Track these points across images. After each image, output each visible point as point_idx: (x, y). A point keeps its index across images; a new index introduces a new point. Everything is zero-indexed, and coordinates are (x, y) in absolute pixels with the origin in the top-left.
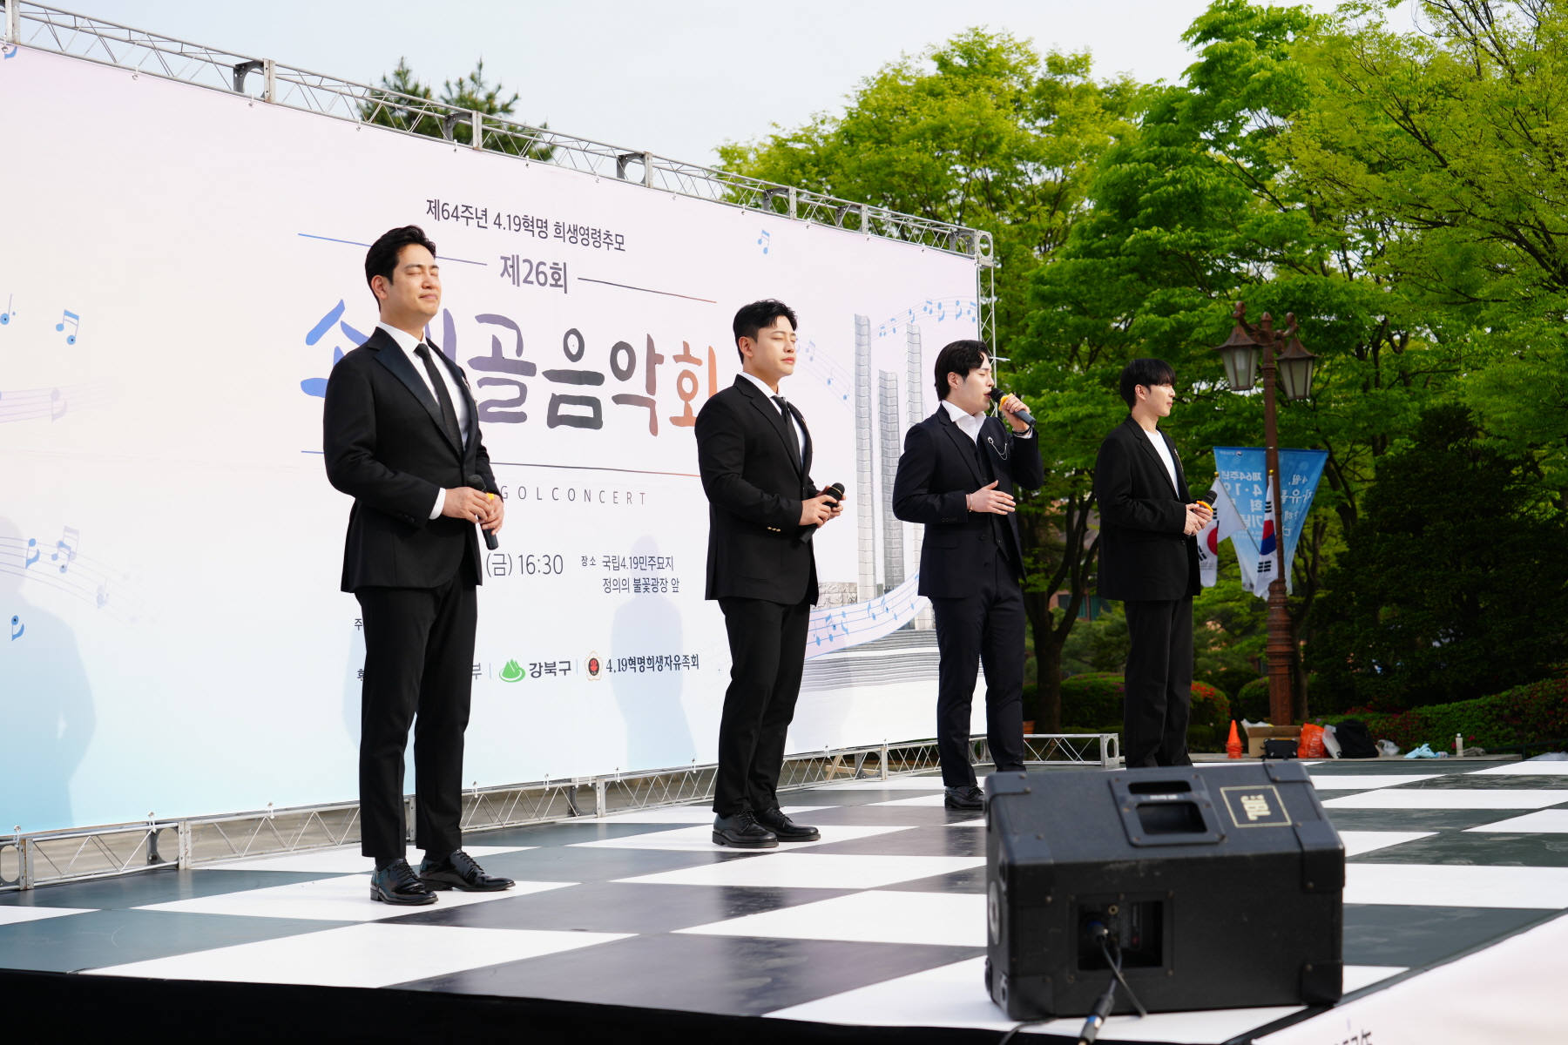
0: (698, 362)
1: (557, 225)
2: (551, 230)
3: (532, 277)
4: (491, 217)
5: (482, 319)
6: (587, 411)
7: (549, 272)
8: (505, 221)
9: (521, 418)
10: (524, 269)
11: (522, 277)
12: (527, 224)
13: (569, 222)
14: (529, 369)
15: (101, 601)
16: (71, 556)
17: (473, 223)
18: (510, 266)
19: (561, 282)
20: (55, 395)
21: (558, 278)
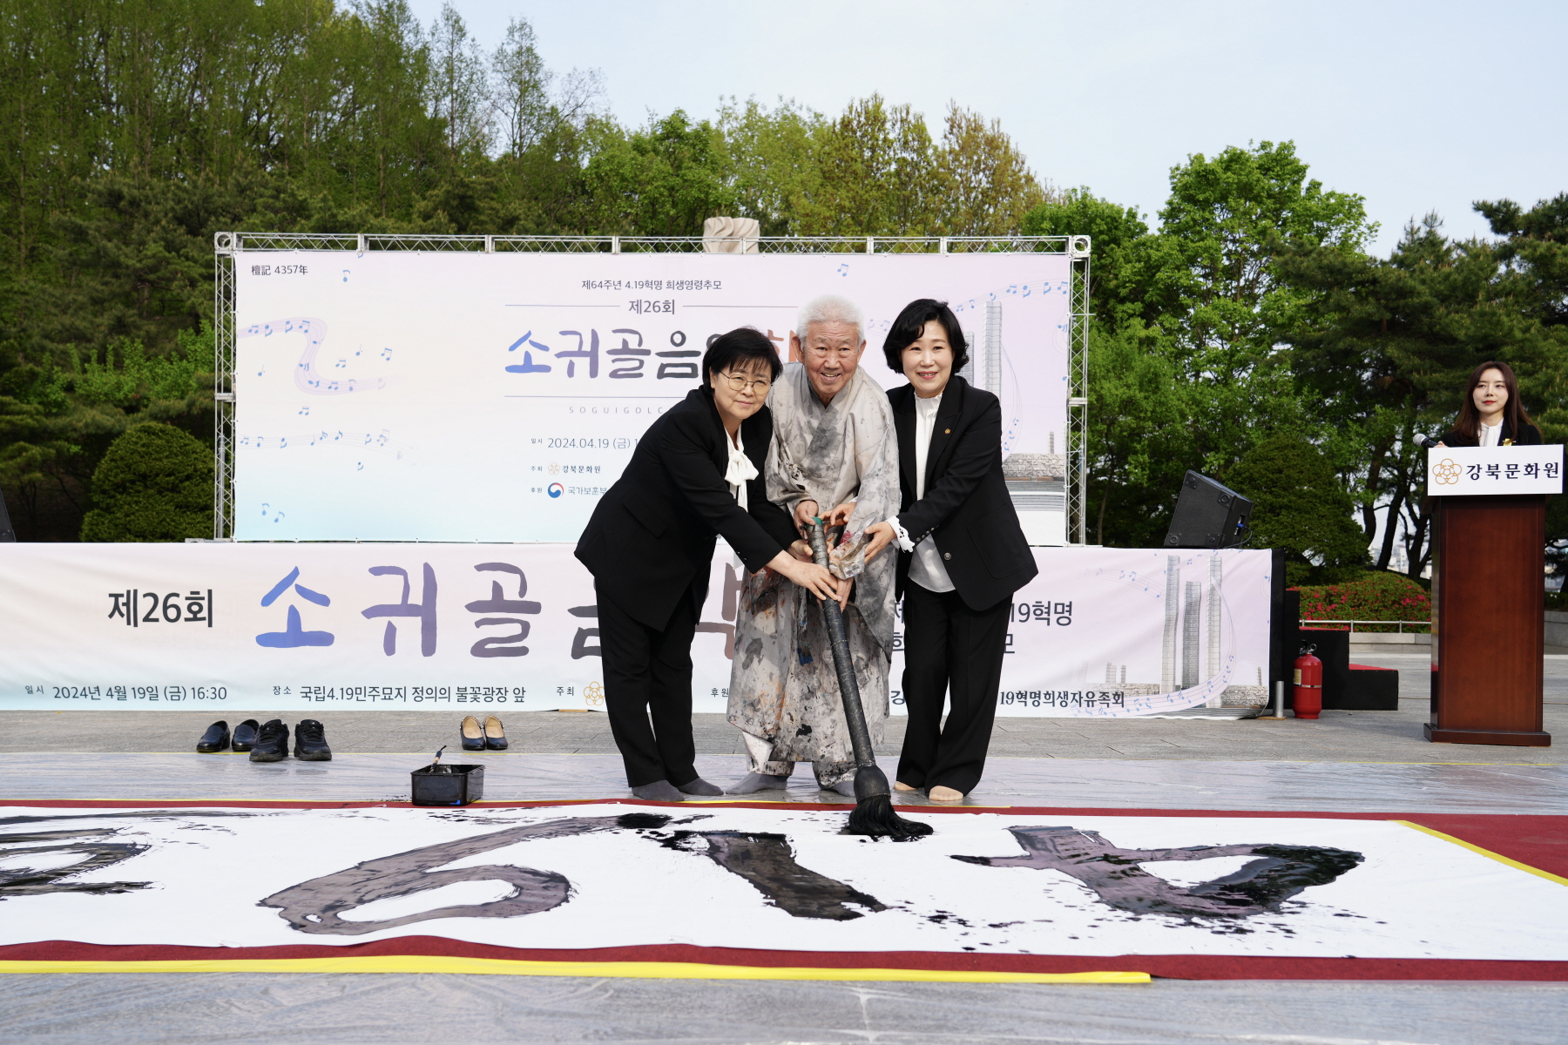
0: (781, 339)
1: (669, 283)
2: (664, 285)
3: (651, 309)
4: (624, 284)
5: (615, 331)
6: (688, 370)
7: (662, 306)
8: (632, 285)
9: (640, 375)
10: (645, 306)
11: (643, 309)
12: (648, 284)
13: (677, 279)
14: (647, 352)
15: (399, 457)
16: (386, 440)
17: (612, 288)
18: (636, 306)
19: (671, 309)
20: (380, 380)
21: (668, 307)
